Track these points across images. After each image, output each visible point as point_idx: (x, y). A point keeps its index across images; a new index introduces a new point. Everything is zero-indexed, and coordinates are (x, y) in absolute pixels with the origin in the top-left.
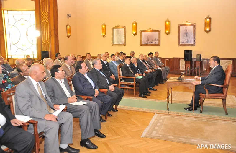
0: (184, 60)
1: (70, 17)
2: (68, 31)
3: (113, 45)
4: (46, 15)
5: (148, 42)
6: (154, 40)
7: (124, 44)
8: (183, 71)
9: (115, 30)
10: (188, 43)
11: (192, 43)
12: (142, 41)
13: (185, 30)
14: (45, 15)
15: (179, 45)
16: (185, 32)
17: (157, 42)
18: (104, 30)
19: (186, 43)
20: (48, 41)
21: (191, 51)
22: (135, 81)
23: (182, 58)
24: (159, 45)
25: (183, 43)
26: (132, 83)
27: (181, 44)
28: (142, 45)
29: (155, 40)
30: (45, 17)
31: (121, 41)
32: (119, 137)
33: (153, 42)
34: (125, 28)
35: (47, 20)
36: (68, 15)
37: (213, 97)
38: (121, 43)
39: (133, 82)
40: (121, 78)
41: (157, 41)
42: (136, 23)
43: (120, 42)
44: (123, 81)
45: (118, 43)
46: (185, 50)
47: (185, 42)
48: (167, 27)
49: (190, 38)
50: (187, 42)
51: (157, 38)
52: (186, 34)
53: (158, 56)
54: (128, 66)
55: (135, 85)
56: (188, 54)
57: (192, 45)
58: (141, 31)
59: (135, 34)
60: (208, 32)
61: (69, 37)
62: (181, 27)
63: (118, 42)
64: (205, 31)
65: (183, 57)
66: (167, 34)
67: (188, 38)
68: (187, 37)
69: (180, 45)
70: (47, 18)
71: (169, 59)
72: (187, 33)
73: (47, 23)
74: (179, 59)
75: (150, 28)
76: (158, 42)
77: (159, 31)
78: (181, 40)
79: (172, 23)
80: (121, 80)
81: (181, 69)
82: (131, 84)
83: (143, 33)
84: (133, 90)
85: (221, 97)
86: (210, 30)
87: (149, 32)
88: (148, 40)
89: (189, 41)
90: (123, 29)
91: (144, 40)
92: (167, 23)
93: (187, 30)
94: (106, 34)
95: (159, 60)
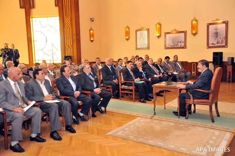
0: (212, 64)
1: (93, 21)
2: (92, 35)
3: (137, 49)
4: (68, 21)
5: (173, 45)
6: (179, 42)
7: (148, 48)
9: (138, 32)
10: (219, 45)
12: (167, 43)
13: (215, 29)
14: (67, 20)
15: (208, 47)
16: (214, 31)
17: (183, 44)
18: (127, 33)
19: (217, 45)
20: (70, 47)
21: (221, 53)
22: (133, 85)
23: (210, 62)
24: (185, 48)
25: (213, 44)
26: (131, 88)
27: (210, 45)
28: (167, 48)
29: (180, 42)
30: (67, 22)
32: (88, 133)
33: (178, 44)
34: (148, 30)
35: (69, 25)
36: (91, 19)
39: (132, 87)
40: (123, 83)
41: (183, 43)
42: (160, 25)
44: (123, 86)
45: (142, 46)
47: (215, 43)
48: (193, 27)
49: (220, 38)
50: (218, 43)
51: (183, 40)
52: (216, 34)
53: (177, 60)
54: (129, 70)
55: (133, 90)
56: (218, 57)
57: (223, 47)
58: (165, 33)
59: (159, 37)
61: (92, 41)
62: (210, 26)
65: (212, 60)
66: (195, 34)
68: (217, 37)
69: (209, 47)
70: (69, 23)
71: (196, 63)
72: (217, 33)
73: (69, 28)
75: (175, 30)
76: (184, 44)
77: (185, 33)
78: (211, 42)
79: (199, 22)
80: (122, 84)
82: (131, 89)
83: (167, 35)
87: (174, 33)
88: (173, 42)
90: (147, 31)
91: (169, 43)
92: (194, 22)
93: (217, 29)
94: (129, 37)
95: (178, 64)
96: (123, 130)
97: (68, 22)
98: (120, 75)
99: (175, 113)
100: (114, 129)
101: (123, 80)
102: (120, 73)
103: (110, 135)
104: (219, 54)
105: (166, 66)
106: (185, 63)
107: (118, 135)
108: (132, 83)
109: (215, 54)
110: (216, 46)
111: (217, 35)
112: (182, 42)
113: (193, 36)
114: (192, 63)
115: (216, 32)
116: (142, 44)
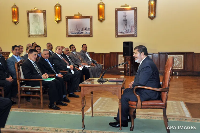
0: (122, 55)
3: (30, 36)
5: (76, 32)
6: (84, 29)
7: (45, 35)
8: (122, 70)
9: (31, 15)
10: (128, 34)
11: (133, 33)
12: (69, 30)
13: (124, 16)
15: (117, 36)
16: (123, 18)
18: (15, 14)
19: (126, 34)
21: (132, 43)
22: (41, 84)
23: (120, 53)
24: (91, 36)
25: (122, 32)
26: (37, 88)
27: (119, 34)
28: (69, 36)
29: (86, 29)
31: (40, 30)
33: (83, 31)
34: (44, 12)
38: (40, 34)
39: (39, 87)
40: (22, 81)
41: (88, 30)
42: (60, 6)
43: (39, 33)
44: (24, 86)
45: (36, 33)
46: (124, 43)
47: (124, 31)
48: (101, 12)
49: (130, 26)
50: (127, 31)
51: (89, 26)
52: (125, 21)
54: (33, 62)
55: (41, 91)
57: (133, 36)
58: (67, 18)
59: (59, 22)
60: (152, 19)
62: (119, 12)
63: (36, 32)
64: (149, 17)
65: (122, 51)
66: (101, 21)
67: (128, 26)
68: (126, 25)
69: (118, 36)
71: (105, 54)
72: (126, 20)
74: (116, 55)
75: (79, 14)
76: (89, 31)
77: (91, 18)
78: (120, 30)
80: (22, 84)
81: (119, 67)
82: (37, 90)
83: (69, 20)
84: (39, 98)
85: (160, 105)
86: (155, 16)
87: (78, 18)
88: (77, 29)
89: (130, 30)
90: (43, 14)
91: (71, 29)
92: (101, 6)
93: (126, 16)
94: (18, 20)
95: (88, 55)
98: (19, 70)
101: (22, 77)
102: (18, 66)
104: (130, 44)
105: (74, 56)
106: (92, 54)
108: (39, 81)
109: (125, 44)
110: (126, 35)
111: (126, 23)
112: (87, 29)
113: (100, 22)
114: (100, 54)
115: (125, 19)
116: (37, 30)
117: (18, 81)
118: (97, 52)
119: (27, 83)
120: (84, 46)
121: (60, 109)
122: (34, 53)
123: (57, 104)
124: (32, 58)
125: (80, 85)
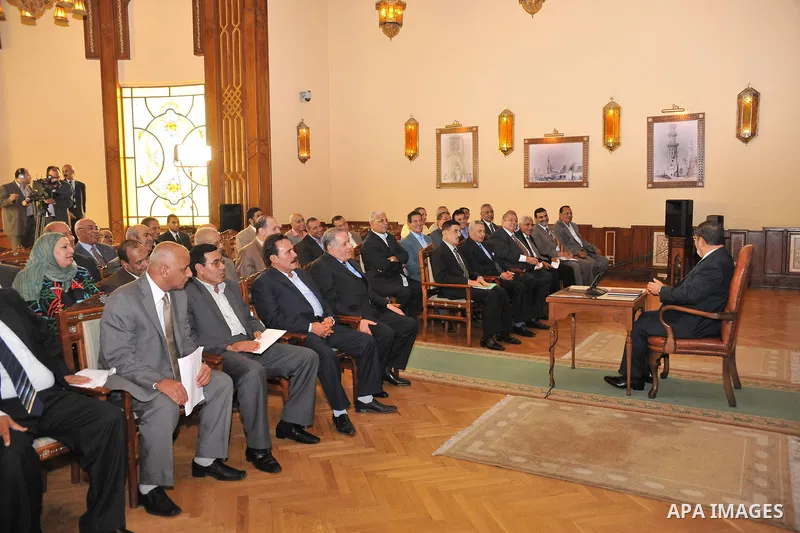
0: (663, 233)
1: (308, 100)
2: (304, 143)
3: (441, 185)
4: (235, 98)
5: (548, 175)
6: (568, 168)
7: (473, 184)
8: (662, 270)
9: (444, 137)
10: (682, 179)
11: (694, 178)
12: (531, 171)
13: (670, 135)
14: (232, 96)
15: (650, 185)
16: (668, 140)
17: (578, 175)
18: (411, 139)
19: (674, 179)
20: (240, 176)
21: (689, 204)
23: (658, 229)
24: (585, 185)
25: (664, 176)
26: (460, 303)
27: (656, 180)
28: (530, 185)
29: (571, 169)
30: (233, 102)
31: (463, 173)
32: (373, 450)
33: (564, 174)
34: (474, 131)
35: (238, 110)
36: (302, 94)
37: (688, 351)
38: (464, 181)
39: (464, 301)
40: (432, 288)
41: (577, 171)
42: (511, 116)
43: (461, 177)
44: (435, 298)
45: (455, 179)
46: (669, 202)
47: (669, 173)
48: (610, 127)
49: (685, 160)
50: (677, 174)
51: (579, 162)
52: (674, 149)
53: (570, 219)
54: (452, 249)
55: (468, 310)
56: (679, 213)
57: (693, 185)
58: (526, 142)
59: (507, 152)
60: (746, 140)
61: (304, 160)
62: (657, 126)
63: (454, 175)
64: (739, 136)
65: (662, 222)
66: (611, 148)
67: (680, 160)
68: (675, 156)
69: (653, 185)
70: (238, 105)
71: (617, 230)
72: (676, 146)
73: (239, 120)
74: (648, 231)
75: (556, 132)
76: (581, 174)
77: (583, 140)
78: (658, 170)
79: (624, 112)
80: (430, 293)
81: (655, 264)
82: (460, 306)
83: (532, 147)
84: (464, 324)
86: (754, 135)
87: (553, 142)
88: (550, 169)
89: (684, 173)
90: (471, 134)
91: (537, 170)
92: (611, 112)
93: (675, 135)
94: (417, 150)
95: (573, 233)
96: (480, 436)
97: (235, 102)
98: (426, 265)
99: (611, 381)
100: (450, 437)
101: (432, 280)
102: (425, 257)
103: (448, 455)
104: (684, 206)
106: (585, 230)
107: (471, 454)
108: (465, 289)
109: (673, 205)
110: (675, 183)
111: (676, 152)
112: (576, 168)
113: (607, 151)
114: (605, 229)
115: (673, 143)
116: (458, 172)
117: (423, 287)
118: (597, 224)
119: (440, 292)
120: (565, 211)
121: (504, 349)
122: (454, 227)
123: (500, 339)
124: (450, 239)
125: (548, 299)
